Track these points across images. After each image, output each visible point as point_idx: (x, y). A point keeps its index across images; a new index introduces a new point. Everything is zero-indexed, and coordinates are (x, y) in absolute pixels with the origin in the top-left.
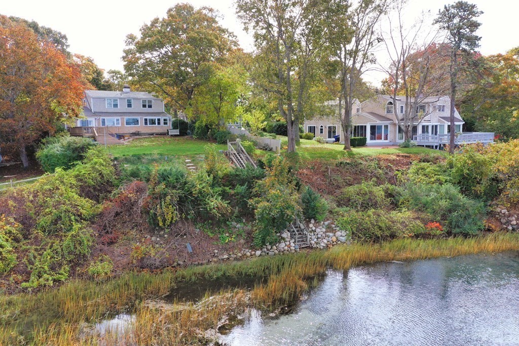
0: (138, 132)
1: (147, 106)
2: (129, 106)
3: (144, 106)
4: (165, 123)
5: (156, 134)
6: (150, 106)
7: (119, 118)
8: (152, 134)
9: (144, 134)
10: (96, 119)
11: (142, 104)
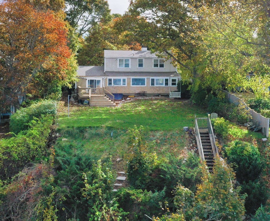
0: (144, 92)
1: (159, 66)
2: (141, 65)
3: (156, 65)
4: (173, 84)
5: (162, 96)
6: (162, 66)
7: (126, 78)
8: (158, 95)
9: (150, 95)
10: (103, 79)
11: (154, 63)
